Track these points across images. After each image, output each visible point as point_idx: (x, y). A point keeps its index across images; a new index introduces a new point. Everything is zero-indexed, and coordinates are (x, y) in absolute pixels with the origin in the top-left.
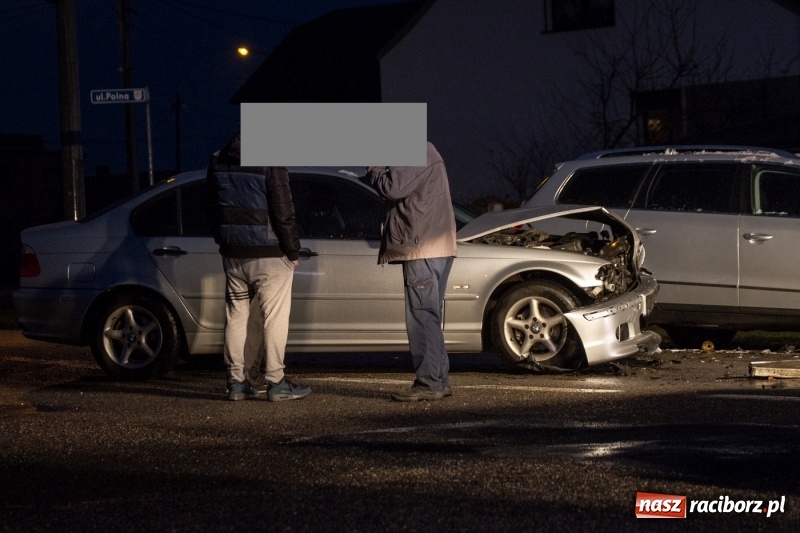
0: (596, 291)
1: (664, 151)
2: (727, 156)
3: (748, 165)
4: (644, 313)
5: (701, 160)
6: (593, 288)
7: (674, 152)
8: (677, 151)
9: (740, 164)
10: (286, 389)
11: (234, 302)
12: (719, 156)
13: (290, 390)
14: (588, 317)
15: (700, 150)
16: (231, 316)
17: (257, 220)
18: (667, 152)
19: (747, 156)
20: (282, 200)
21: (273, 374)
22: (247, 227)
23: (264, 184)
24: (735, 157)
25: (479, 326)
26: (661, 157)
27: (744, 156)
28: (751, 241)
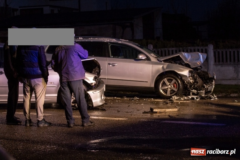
0: (93, 84)
1: (79, 38)
2: (99, 40)
3: (107, 43)
4: (105, 90)
5: (92, 41)
6: (92, 83)
7: (82, 38)
8: (83, 38)
9: (104, 42)
10: (44, 123)
11: (27, 93)
12: (97, 39)
13: (45, 123)
14: (94, 93)
15: (91, 38)
16: (26, 98)
17: (35, 66)
18: (80, 38)
19: (106, 40)
20: (44, 59)
21: (39, 118)
22: (32, 68)
23: (37, 54)
24: (102, 40)
25: (56, 95)
26: (78, 40)
27: (105, 40)
28: (111, 65)
